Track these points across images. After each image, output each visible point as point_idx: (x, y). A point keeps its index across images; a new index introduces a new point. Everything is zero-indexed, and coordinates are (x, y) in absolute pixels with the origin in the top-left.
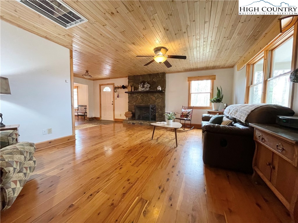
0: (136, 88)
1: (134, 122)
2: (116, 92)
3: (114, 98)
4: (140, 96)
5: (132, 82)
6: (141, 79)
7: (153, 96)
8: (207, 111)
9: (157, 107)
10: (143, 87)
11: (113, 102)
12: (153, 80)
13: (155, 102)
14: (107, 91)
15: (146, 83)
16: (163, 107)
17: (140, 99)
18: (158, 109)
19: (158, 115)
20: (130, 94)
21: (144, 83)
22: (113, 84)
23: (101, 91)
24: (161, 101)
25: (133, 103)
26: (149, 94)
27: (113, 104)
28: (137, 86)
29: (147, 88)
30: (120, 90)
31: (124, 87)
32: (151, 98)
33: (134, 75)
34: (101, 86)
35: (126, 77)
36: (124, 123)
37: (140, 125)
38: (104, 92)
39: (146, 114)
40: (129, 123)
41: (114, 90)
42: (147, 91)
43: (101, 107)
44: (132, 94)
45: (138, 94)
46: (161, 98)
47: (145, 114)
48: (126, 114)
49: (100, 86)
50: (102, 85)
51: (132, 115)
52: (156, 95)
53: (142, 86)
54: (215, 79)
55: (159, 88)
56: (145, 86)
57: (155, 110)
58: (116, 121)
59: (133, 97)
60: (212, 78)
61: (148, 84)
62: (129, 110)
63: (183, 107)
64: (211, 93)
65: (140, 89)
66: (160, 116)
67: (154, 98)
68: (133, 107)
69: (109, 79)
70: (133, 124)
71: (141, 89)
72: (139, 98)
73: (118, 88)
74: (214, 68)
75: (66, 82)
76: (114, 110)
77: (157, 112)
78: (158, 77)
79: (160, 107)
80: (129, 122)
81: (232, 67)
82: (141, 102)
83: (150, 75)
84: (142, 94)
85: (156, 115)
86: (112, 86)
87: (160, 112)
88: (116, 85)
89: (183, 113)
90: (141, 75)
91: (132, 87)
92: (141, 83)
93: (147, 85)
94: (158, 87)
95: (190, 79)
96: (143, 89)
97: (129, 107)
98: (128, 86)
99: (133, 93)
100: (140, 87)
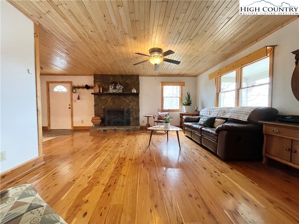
0: (105, 89)
1: (105, 129)
2: (75, 93)
3: (72, 100)
4: (111, 98)
5: (99, 81)
6: (111, 79)
7: (126, 98)
8: (179, 113)
9: (131, 110)
10: (115, 88)
11: (70, 105)
12: (126, 81)
13: (129, 105)
14: (59, 91)
15: (119, 84)
16: (138, 111)
17: (110, 102)
18: (132, 113)
19: (132, 119)
20: (96, 96)
21: (116, 84)
22: (71, 83)
23: (49, 90)
24: (135, 104)
25: (101, 107)
26: (121, 97)
27: (70, 108)
28: (106, 87)
29: (120, 90)
30: (81, 90)
31: (87, 87)
32: (125, 101)
33: (103, 75)
34: (50, 85)
35: (91, 75)
36: (91, 131)
37: (113, 132)
38: (55, 91)
39: (117, 118)
40: (99, 131)
41: (73, 90)
42: (120, 93)
43: (49, 112)
44: (99, 96)
45: (108, 96)
46: (136, 101)
47: (115, 118)
48: (92, 120)
49: (48, 83)
50: (52, 82)
51: (101, 121)
52: (130, 98)
53: (113, 87)
54: (184, 85)
55: (134, 91)
56: (117, 87)
57: (129, 114)
58: (76, 130)
59: (101, 100)
60: (182, 84)
61: (121, 85)
62: (96, 115)
63: (159, 110)
64: (180, 98)
65: (111, 90)
66: (135, 120)
67: (128, 101)
68: (101, 112)
69: (64, 75)
70: (105, 131)
71: (113, 91)
72: (110, 100)
73: (79, 87)
74: (183, 76)
75: (29, 72)
76: (72, 116)
77: (131, 115)
78: (132, 78)
79: (135, 110)
80: (98, 129)
81: (196, 76)
82: (112, 106)
83: (122, 76)
84: (113, 96)
85: (131, 119)
86: (69, 85)
87: (134, 115)
88: (75, 84)
89: (161, 116)
90: (111, 75)
91: (99, 87)
92: (112, 83)
93: (120, 87)
94: (133, 89)
95: (163, 84)
96: (114, 91)
97: (95, 111)
98: (95, 86)
99: (102, 95)
100: (110, 89)
